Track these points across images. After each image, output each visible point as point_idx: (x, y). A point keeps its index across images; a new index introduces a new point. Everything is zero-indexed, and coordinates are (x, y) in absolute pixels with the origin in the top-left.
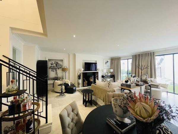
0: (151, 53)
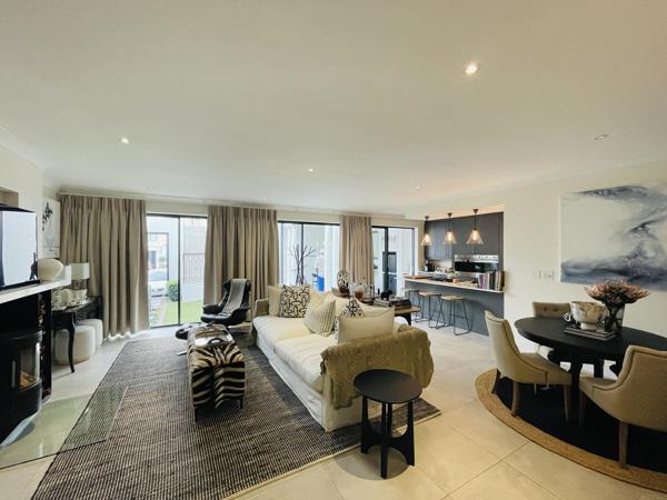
0: (269, 211)
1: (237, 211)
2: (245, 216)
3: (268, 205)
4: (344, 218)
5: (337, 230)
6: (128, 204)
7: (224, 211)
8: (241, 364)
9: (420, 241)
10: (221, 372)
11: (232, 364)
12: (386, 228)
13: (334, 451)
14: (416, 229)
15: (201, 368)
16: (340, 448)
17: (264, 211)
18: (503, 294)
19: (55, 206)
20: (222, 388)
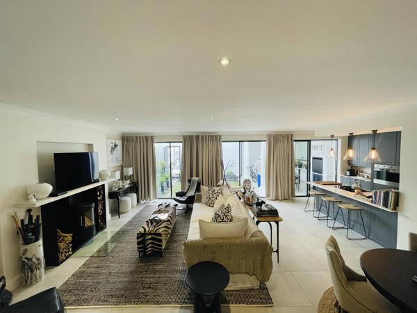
0: (216, 136)
1: (197, 137)
2: (202, 140)
3: (216, 132)
4: (269, 136)
5: (264, 145)
6: (147, 138)
7: (191, 137)
8: (160, 235)
9: (343, 154)
10: (150, 237)
11: (155, 234)
12: (309, 141)
13: (184, 303)
14: (340, 141)
15: (140, 233)
16: (187, 303)
17: (213, 136)
18: (397, 214)
19: (119, 143)
20: (150, 245)
